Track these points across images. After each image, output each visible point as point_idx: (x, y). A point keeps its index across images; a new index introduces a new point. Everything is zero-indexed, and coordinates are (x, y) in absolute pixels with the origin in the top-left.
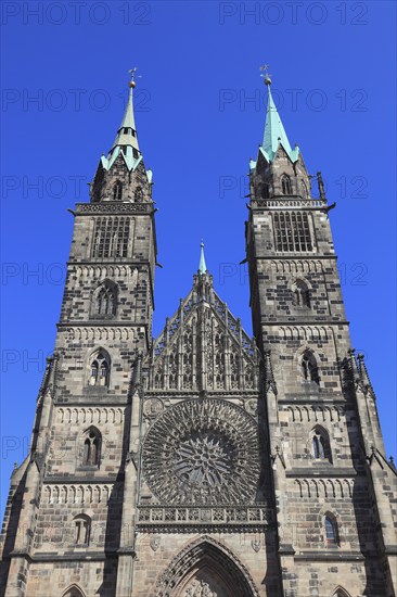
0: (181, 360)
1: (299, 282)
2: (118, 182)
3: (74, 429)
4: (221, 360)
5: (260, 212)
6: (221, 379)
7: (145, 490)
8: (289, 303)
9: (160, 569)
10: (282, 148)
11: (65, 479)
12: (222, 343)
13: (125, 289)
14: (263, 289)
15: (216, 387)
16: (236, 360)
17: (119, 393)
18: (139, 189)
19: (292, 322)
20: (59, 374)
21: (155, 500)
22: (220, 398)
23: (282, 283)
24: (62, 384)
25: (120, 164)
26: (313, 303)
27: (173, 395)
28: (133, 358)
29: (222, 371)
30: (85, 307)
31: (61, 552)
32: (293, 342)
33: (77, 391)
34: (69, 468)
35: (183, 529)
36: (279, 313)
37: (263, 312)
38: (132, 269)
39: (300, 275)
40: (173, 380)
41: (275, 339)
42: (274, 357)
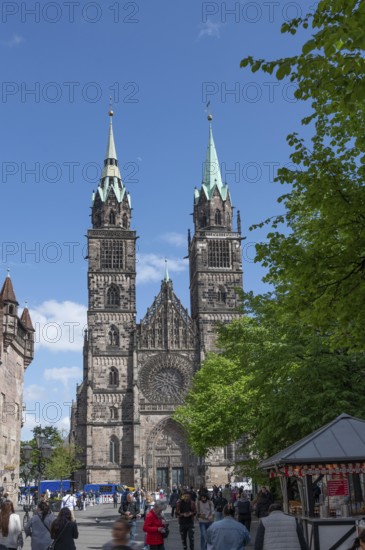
0: (156, 332)
1: (220, 287)
2: (112, 211)
3: (104, 368)
4: (177, 332)
5: (201, 239)
6: (177, 342)
7: (142, 396)
8: (214, 301)
9: (151, 429)
10: (217, 189)
11: (102, 391)
12: (178, 323)
13: (123, 289)
14: (200, 292)
15: (175, 347)
16: (185, 332)
17: (125, 350)
18: (125, 214)
19: (215, 312)
20: (93, 340)
21: (146, 401)
22: (176, 353)
23: (211, 288)
24: (94, 345)
25: (112, 196)
26: (227, 301)
27: (153, 351)
28: (130, 330)
29: (178, 338)
30: (102, 300)
31: (106, 422)
32: (215, 322)
33: (103, 348)
34: (104, 386)
35: (160, 413)
36: (209, 306)
37: (200, 305)
38: (126, 277)
39: (221, 283)
40: (153, 343)
41: (206, 322)
42: (205, 331)
